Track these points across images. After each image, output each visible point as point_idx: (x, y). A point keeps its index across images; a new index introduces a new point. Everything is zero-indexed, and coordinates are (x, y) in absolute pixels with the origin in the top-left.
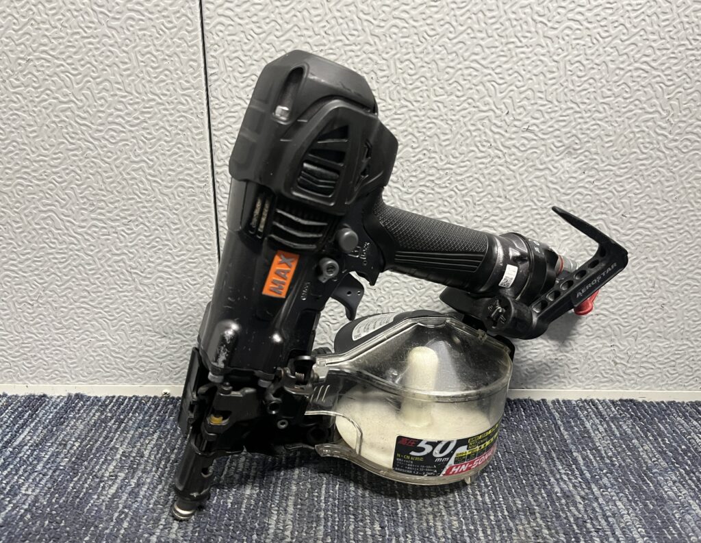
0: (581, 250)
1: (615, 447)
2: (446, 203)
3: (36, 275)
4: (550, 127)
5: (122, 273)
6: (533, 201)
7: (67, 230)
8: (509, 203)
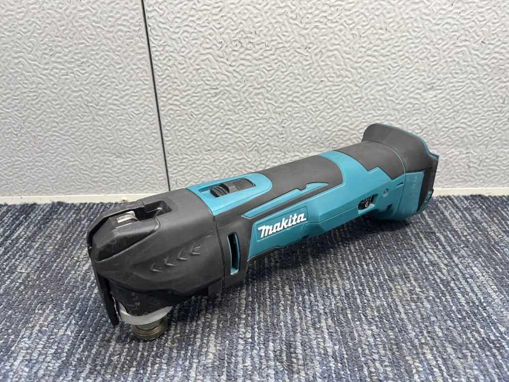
1: (469, 229)
3: (16, 110)
5: (81, 107)
6: (408, 31)
7: (35, 72)
8: (389, 34)
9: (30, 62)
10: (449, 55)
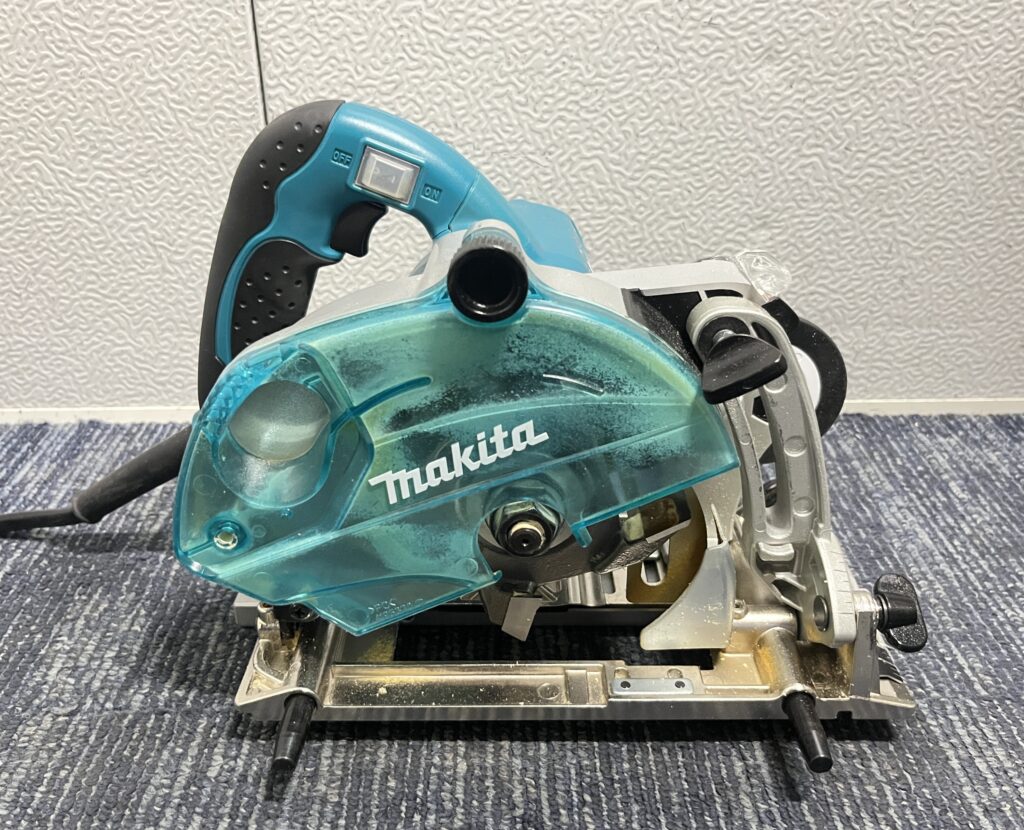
0: (788, 201)
2: (596, 135)
3: (21, 251)
4: (743, 18)
5: (143, 247)
6: (719, 130)
7: (61, 184)
8: (685, 133)
9: (53, 166)
10: (791, 170)
